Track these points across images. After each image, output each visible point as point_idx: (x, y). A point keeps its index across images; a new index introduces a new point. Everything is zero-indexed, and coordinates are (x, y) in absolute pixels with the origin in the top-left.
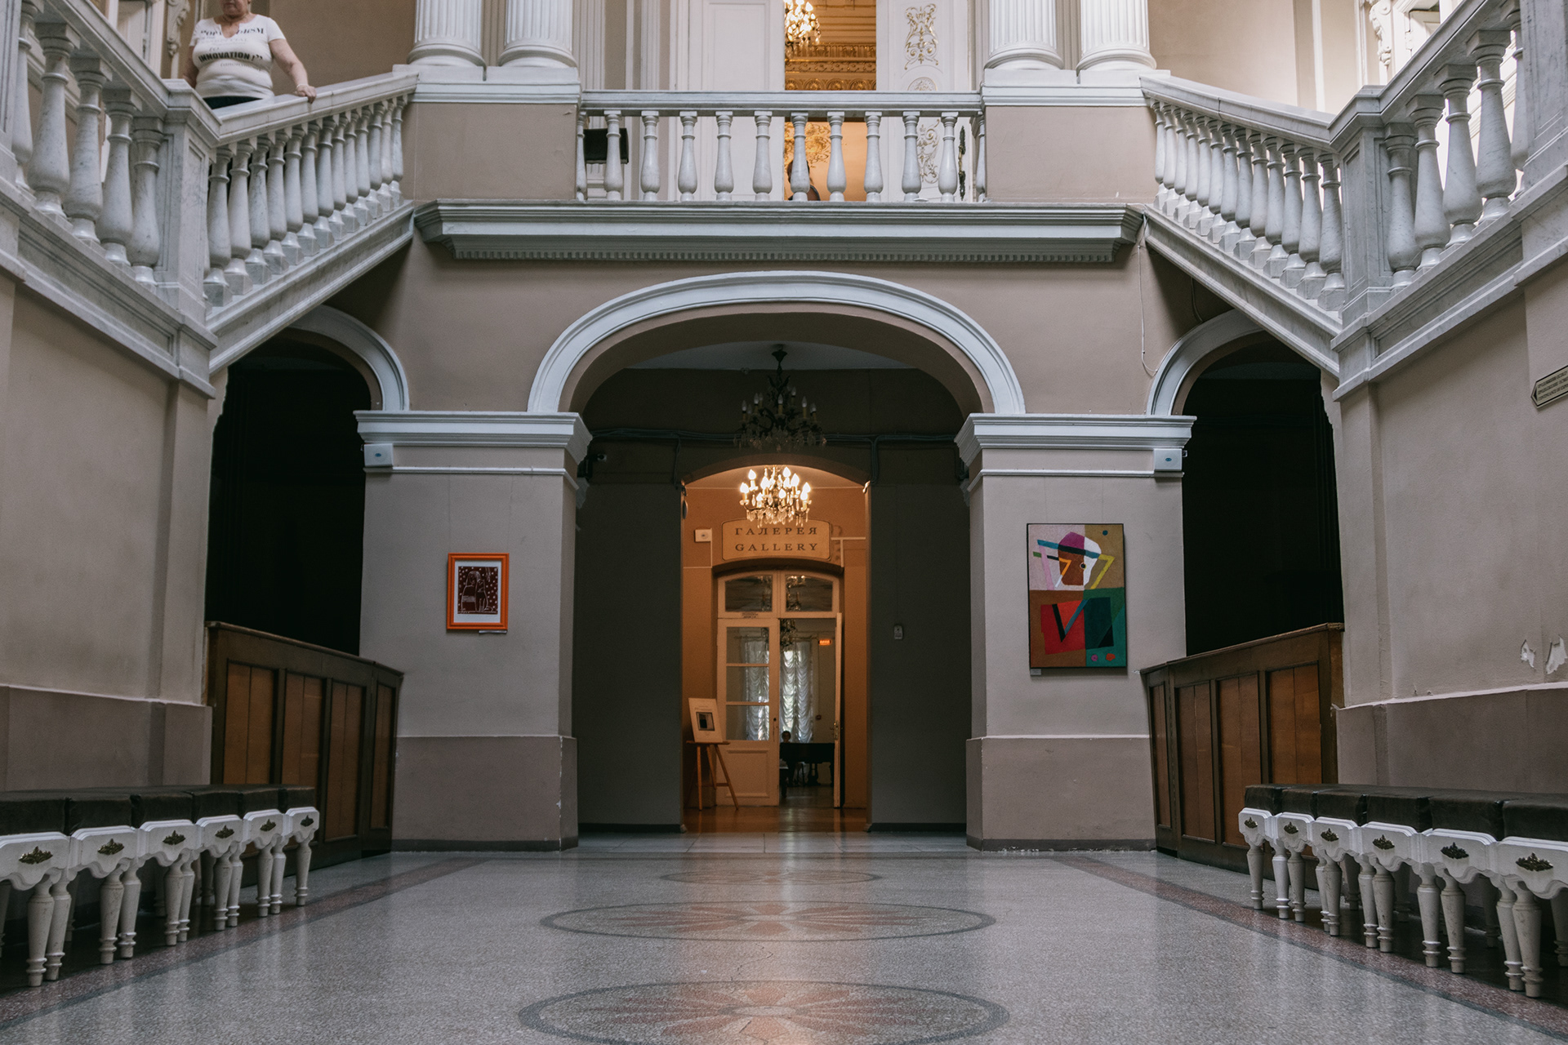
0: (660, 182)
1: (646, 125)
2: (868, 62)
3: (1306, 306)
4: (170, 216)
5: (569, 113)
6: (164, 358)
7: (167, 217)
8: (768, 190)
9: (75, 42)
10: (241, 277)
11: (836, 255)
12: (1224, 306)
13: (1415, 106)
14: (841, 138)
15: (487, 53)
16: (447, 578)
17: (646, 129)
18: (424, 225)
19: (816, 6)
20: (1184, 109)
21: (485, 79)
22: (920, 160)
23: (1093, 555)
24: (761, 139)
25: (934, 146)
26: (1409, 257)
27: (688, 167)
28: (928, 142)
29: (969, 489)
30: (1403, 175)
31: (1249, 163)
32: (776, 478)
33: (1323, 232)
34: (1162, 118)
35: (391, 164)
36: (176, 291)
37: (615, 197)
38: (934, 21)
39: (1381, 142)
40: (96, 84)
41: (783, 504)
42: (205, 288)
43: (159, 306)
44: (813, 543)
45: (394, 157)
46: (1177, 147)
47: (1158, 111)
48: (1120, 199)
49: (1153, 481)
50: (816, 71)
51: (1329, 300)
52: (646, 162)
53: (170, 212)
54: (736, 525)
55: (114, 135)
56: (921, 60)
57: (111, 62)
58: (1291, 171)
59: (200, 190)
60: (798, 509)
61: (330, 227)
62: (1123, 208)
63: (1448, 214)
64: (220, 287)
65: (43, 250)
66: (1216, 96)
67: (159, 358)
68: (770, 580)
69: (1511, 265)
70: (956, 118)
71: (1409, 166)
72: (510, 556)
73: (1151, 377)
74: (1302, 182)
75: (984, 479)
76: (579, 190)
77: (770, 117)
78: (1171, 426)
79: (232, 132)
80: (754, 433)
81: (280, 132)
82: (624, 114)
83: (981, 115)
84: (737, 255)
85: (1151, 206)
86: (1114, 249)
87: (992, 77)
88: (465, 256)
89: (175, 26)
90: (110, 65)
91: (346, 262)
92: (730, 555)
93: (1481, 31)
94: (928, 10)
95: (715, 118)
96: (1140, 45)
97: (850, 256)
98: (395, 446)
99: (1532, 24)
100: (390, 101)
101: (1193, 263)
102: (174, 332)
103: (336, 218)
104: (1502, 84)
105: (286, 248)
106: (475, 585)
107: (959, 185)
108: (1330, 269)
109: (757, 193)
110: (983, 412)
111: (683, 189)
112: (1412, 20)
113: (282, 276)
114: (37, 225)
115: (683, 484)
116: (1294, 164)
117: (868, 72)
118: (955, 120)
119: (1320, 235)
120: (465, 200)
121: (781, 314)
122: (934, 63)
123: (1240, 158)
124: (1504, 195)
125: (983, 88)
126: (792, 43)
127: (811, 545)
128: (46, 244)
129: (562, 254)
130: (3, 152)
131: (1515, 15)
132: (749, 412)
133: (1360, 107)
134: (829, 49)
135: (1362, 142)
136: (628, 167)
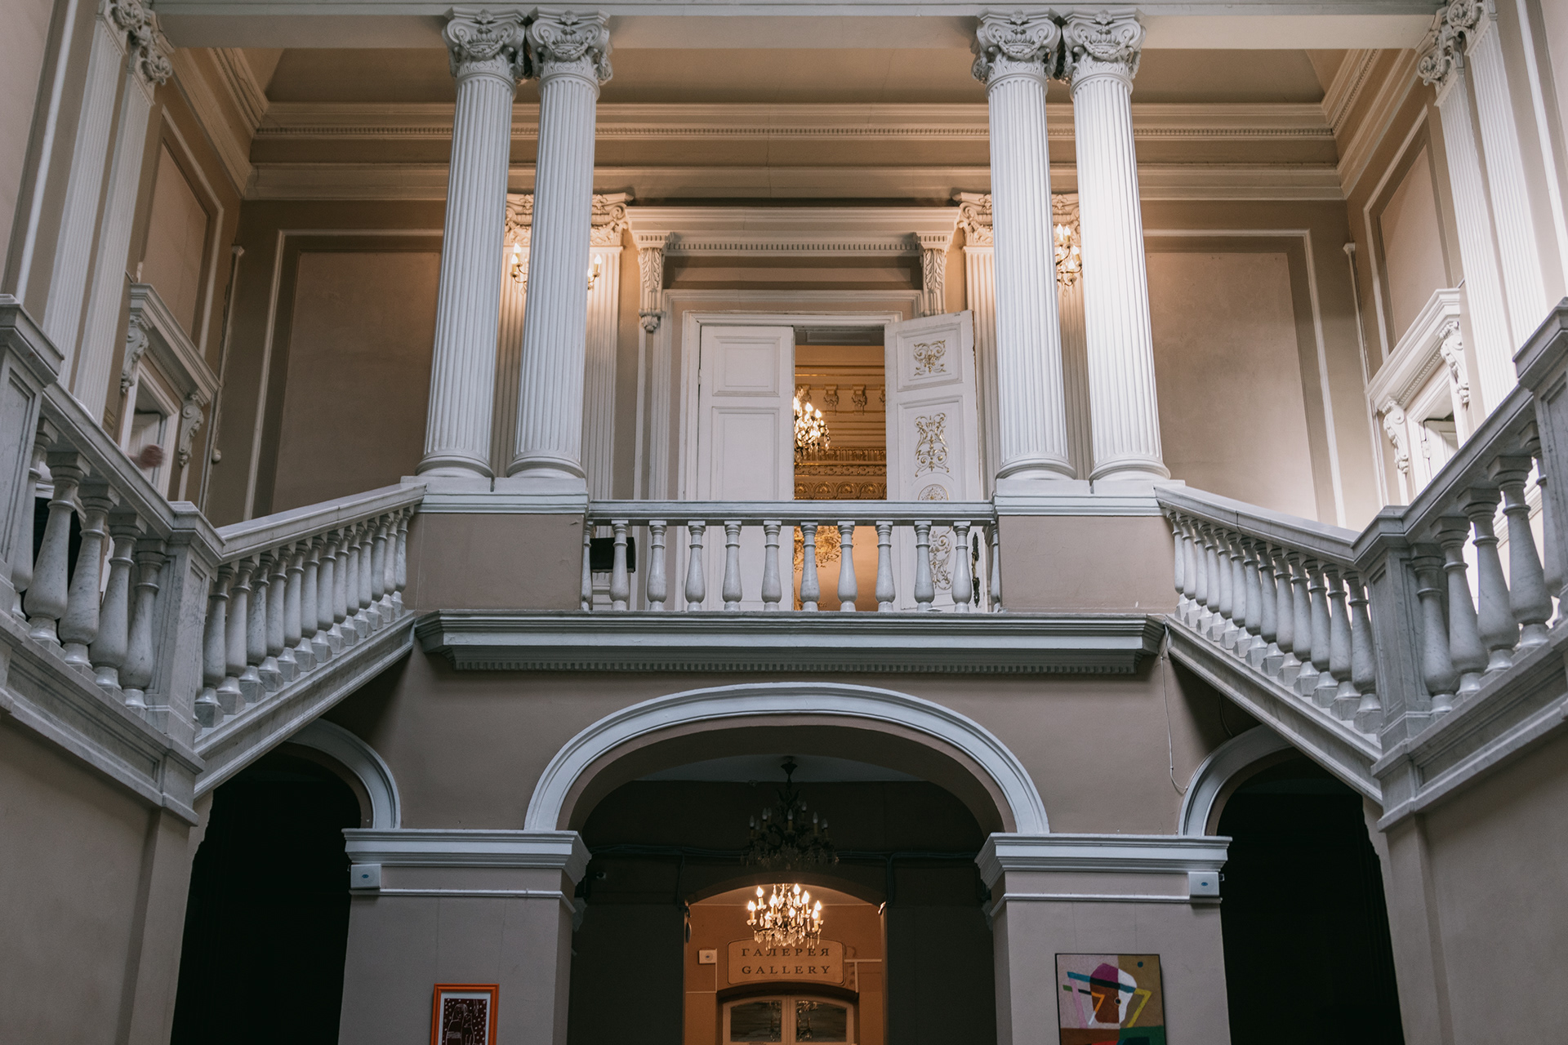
0: (667, 592)
1: (653, 534)
2: (878, 465)
3: (1342, 727)
4: (166, 637)
5: (576, 523)
6: (147, 785)
7: (163, 639)
8: (777, 600)
9: (84, 469)
10: (234, 696)
11: (847, 666)
12: (1253, 721)
13: (1439, 528)
14: (852, 546)
15: (495, 465)
16: (433, 1007)
17: (653, 539)
18: (424, 636)
19: (826, 411)
20: (1201, 521)
21: (492, 490)
22: (932, 567)
23: (1128, 989)
24: (770, 548)
25: (946, 553)
26: (1447, 681)
27: (696, 575)
28: (940, 548)
29: (992, 914)
30: (1433, 596)
31: (1272, 578)
32: (786, 896)
33: (1354, 651)
34: (1179, 528)
35: (395, 574)
36: (166, 714)
37: (620, 606)
38: (944, 430)
39: (1408, 563)
40: (102, 509)
41: (793, 924)
42: (196, 708)
43: (146, 731)
44: (826, 965)
45: (398, 567)
46: (1196, 558)
47: (1175, 521)
48: (1140, 609)
49: (1188, 908)
50: (826, 474)
51: (1366, 722)
52: (653, 571)
53: (166, 634)
54: (743, 945)
55: (116, 558)
56: (932, 468)
57: (119, 488)
58: (1316, 587)
59: (198, 611)
60: (809, 929)
61: (329, 641)
62: (1143, 619)
63: (1484, 639)
64: (211, 707)
65: (33, 679)
66: (1234, 509)
67: (143, 786)
68: (779, 1004)
69: (1556, 696)
70: (969, 527)
71: (1439, 587)
72: (501, 987)
73: (1182, 795)
74: (1328, 599)
75: (1008, 903)
76: (584, 599)
77: (779, 526)
78: (1205, 847)
79: (235, 551)
80: (762, 849)
81: (284, 548)
82: (632, 523)
83: (994, 525)
84: (745, 666)
85: (1173, 616)
86: (1136, 660)
87: (1004, 487)
88: (466, 667)
89: (188, 438)
90: (118, 490)
91: (342, 676)
92: (736, 978)
93: (1501, 457)
94: (938, 419)
95: (724, 527)
96: (1153, 454)
97: (861, 667)
98: (383, 867)
99: (1554, 453)
100: (396, 513)
101: (1219, 677)
102: (160, 757)
103: (335, 632)
104: (1528, 509)
105: (282, 664)
106: (461, 1019)
107: (973, 592)
108: (1364, 689)
109: (766, 602)
110: (1004, 832)
111: (690, 598)
112: (1427, 429)
113: (276, 693)
114: (30, 654)
115: (687, 905)
116: (1318, 580)
117: (878, 475)
118: (967, 529)
119: (1351, 654)
120: (468, 610)
121: (790, 727)
122: (945, 471)
123: (1262, 571)
124: (1540, 621)
125: (995, 498)
126: (802, 448)
127: (823, 967)
128: (36, 673)
129: (565, 665)
130: (2, 583)
131: (1535, 444)
132: (757, 828)
133: (1382, 528)
134: (838, 452)
135: (1388, 562)
136: (635, 576)
